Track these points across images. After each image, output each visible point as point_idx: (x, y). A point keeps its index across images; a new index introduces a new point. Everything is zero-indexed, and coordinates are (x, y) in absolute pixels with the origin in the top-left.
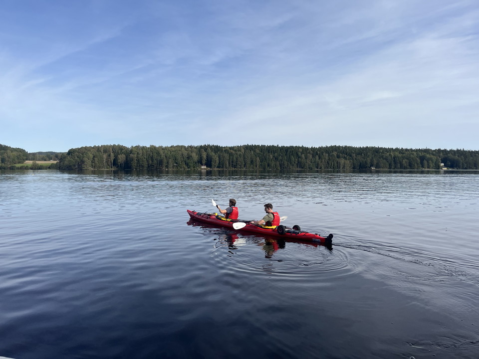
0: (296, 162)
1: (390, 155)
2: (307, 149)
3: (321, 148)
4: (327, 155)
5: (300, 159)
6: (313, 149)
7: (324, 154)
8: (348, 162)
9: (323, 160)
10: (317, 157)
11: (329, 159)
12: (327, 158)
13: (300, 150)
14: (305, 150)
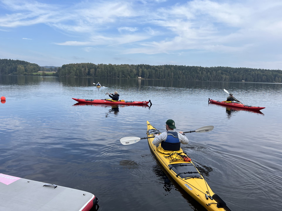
0: (196, 76)
1: (255, 73)
2: (203, 68)
3: (212, 68)
5: (198, 74)
6: (207, 68)
7: (213, 71)
8: (228, 77)
9: (213, 75)
10: (209, 73)
11: (216, 75)
13: (199, 69)
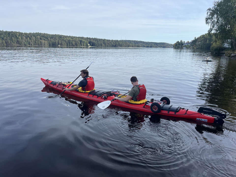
0: (16, 41)
1: (67, 39)
2: (22, 34)
3: (30, 34)
4: (34, 37)
5: (18, 39)
6: (25, 34)
7: (33, 37)
8: (46, 42)
9: (32, 40)
10: (29, 38)
11: (36, 40)
12: (34, 39)
13: (18, 34)
14: (21, 34)
